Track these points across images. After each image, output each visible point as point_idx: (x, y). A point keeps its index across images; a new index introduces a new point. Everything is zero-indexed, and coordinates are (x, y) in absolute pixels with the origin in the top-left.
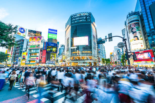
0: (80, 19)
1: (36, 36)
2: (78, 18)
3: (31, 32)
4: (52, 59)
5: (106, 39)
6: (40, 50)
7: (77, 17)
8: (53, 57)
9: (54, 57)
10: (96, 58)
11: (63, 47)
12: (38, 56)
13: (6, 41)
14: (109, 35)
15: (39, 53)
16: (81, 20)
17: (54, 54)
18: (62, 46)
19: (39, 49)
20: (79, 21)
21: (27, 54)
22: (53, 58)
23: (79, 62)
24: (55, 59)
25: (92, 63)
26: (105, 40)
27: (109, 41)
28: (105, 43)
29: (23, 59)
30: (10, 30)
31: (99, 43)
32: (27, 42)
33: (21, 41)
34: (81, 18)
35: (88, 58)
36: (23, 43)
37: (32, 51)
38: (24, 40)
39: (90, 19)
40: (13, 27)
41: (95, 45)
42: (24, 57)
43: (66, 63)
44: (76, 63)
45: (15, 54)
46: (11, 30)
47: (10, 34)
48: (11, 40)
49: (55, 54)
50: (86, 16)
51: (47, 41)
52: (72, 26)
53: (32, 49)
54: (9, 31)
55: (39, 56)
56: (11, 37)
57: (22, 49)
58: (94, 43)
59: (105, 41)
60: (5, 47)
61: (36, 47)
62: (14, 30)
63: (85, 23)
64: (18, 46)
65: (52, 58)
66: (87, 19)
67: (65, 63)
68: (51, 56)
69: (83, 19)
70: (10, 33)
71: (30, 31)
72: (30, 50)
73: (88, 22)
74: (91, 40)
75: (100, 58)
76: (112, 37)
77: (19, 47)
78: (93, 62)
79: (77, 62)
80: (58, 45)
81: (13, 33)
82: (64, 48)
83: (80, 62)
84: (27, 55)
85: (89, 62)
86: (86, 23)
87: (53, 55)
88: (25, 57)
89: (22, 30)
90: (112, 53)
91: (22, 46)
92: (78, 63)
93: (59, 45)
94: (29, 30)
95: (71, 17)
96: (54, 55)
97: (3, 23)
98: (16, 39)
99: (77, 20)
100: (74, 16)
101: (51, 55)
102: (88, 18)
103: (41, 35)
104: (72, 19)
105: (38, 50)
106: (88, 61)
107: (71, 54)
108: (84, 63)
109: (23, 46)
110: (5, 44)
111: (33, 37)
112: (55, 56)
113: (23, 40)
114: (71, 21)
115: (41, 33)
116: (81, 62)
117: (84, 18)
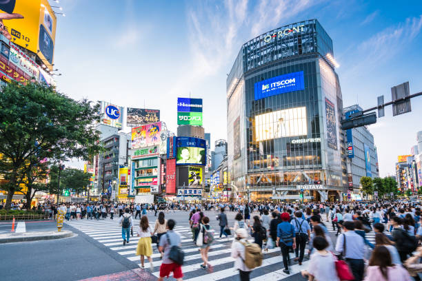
0: (276, 52)
1: (146, 122)
2: (268, 51)
3: (133, 115)
4: (192, 182)
5: (380, 108)
6: (159, 159)
7: (265, 46)
8: (195, 177)
9: (198, 178)
10: (337, 175)
11: (223, 149)
12: (156, 177)
13: (82, 142)
14: (394, 90)
15: (156, 167)
16: (280, 56)
17: (199, 170)
18: (219, 145)
19: (156, 158)
20: (272, 57)
21: (129, 171)
22: (196, 181)
23: (274, 191)
24: (201, 183)
25: (321, 193)
26: (376, 111)
27: (396, 113)
28: (374, 122)
29: (122, 184)
30: (86, 115)
31: (350, 123)
32: (126, 142)
33: (112, 139)
34: (279, 47)
35: (306, 176)
36: (117, 145)
37: (140, 162)
38: (119, 136)
39: (312, 45)
40: (92, 105)
41: (335, 133)
42: (123, 178)
43: (233, 195)
44: (266, 193)
45: (104, 173)
46: (89, 116)
47: (88, 126)
48: (91, 140)
49: (201, 169)
50: (299, 36)
51: (176, 135)
52: (248, 78)
53: (141, 159)
54: (85, 118)
55: (159, 177)
56: (91, 131)
57: (117, 160)
58: (331, 127)
59: (375, 115)
60: (82, 157)
61: (149, 153)
62: (96, 114)
63: (293, 60)
64: (108, 153)
65: (192, 180)
66: (300, 46)
67: (230, 193)
68: (190, 176)
69: (288, 48)
70: (88, 123)
71: (133, 112)
72: (135, 161)
73: (305, 58)
74: (317, 119)
75: (354, 178)
76: (407, 99)
77: (111, 155)
78: (326, 191)
79: (270, 190)
80: (207, 143)
81: (95, 122)
82: (227, 150)
83: (278, 189)
84: (129, 174)
85: (312, 191)
86: (297, 60)
87: (195, 173)
88: (126, 178)
89: (113, 112)
90: (405, 157)
91: (117, 153)
92: (271, 193)
93: (209, 143)
94: (128, 109)
95: (245, 49)
96: (197, 172)
97: (70, 100)
98: (103, 137)
99: (265, 55)
100: (255, 44)
101: (190, 172)
102: (303, 41)
103: (159, 118)
104: (246, 57)
105: (155, 160)
106: (306, 187)
107: (249, 168)
108: (290, 193)
109: (118, 151)
110: (80, 149)
111: (140, 125)
112: (201, 175)
113: (118, 138)
114: (246, 64)
115: (158, 113)
116: (282, 189)
117: (291, 44)
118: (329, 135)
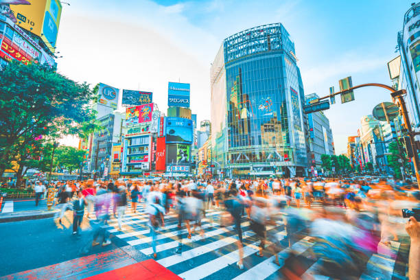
0: (251, 47)
1: (140, 103)
2: (245, 45)
3: (128, 96)
4: (180, 159)
5: (332, 96)
6: (150, 138)
7: (242, 42)
8: (183, 155)
9: (186, 155)
10: (302, 153)
11: (207, 128)
12: (147, 154)
13: (79, 120)
14: (342, 82)
15: (148, 145)
16: (254, 50)
17: (186, 148)
18: (204, 125)
19: (148, 136)
20: (248, 51)
21: (122, 148)
22: (184, 158)
23: (251, 168)
24: (188, 160)
25: (290, 169)
26: (329, 99)
27: (344, 101)
28: (328, 108)
29: (115, 161)
30: (84, 95)
31: (310, 108)
32: (121, 121)
33: (107, 118)
34: (253, 43)
35: (278, 154)
36: (112, 124)
37: (133, 140)
39: (279, 43)
40: (91, 88)
41: (299, 117)
42: (116, 156)
43: (216, 171)
44: (245, 169)
45: (97, 151)
46: (87, 96)
47: (85, 105)
48: (87, 119)
49: (188, 147)
50: (268, 36)
51: (166, 115)
52: (228, 68)
53: (134, 138)
54: (83, 98)
55: (149, 155)
56: (88, 111)
57: (111, 138)
58: (296, 111)
59: (328, 103)
60: (77, 135)
61: (142, 132)
62: (93, 96)
63: (263, 55)
64: (103, 131)
65: (180, 157)
66: (269, 44)
67: (213, 169)
68: (178, 153)
69: (260, 45)
70: (86, 103)
71: (127, 93)
72: (129, 139)
73: (273, 54)
74: (285, 104)
75: (316, 156)
76: (351, 90)
77: (106, 133)
78: (294, 167)
79: (248, 166)
80: (194, 123)
81: (91, 102)
82: (210, 130)
83: (255, 166)
84: (122, 151)
85: (283, 167)
86: (267, 54)
87: (183, 150)
88: (119, 155)
89: (110, 93)
90: (353, 138)
91: (111, 131)
92: (248, 169)
93: (196, 123)
94: (124, 90)
95: (226, 44)
96: (185, 150)
97: (71, 81)
98: (98, 116)
99: (242, 50)
100: (233, 39)
101: (178, 150)
102: (272, 40)
103: (151, 100)
104: (226, 50)
105: (147, 138)
106: (278, 164)
107: (229, 147)
108: (265, 169)
109: (112, 130)
110: (76, 127)
111: (134, 106)
112: (188, 153)
113: (113, 117)
114: (226, 56)
115: (150, 94)
116: (258, 166)
117: (263, 42)
118: (294, 119)
